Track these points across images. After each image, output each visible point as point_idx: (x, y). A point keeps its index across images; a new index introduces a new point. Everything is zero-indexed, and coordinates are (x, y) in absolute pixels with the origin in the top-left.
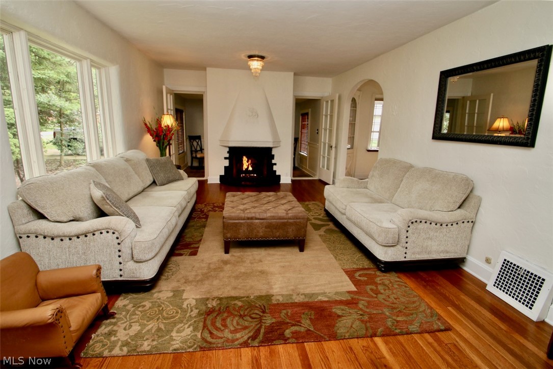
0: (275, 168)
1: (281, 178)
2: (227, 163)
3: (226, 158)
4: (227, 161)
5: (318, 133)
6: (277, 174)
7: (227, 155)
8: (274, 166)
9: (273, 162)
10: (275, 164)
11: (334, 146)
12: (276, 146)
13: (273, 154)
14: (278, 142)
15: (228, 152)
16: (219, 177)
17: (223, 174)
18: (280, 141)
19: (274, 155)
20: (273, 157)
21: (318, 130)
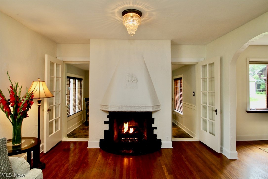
0: (155, 132)
1: (162, 142)
2: (107, 127)
3: (106, 123)
4: (108, 125)
5: (194, 95)
6: (158, 138)
7: (107, 120)
8: (155, 130)
9: (153, 126)
10: (156, 128)
11: (219, 110)
12: (156, 110)
13: (153, 117)
14: (157, 106)
15: (108, 117)
16: (99, 142)
17: (103, 138)
18: (160, 105)
19: (154, 119)
20: (153, 121)
21: (194, 92)
